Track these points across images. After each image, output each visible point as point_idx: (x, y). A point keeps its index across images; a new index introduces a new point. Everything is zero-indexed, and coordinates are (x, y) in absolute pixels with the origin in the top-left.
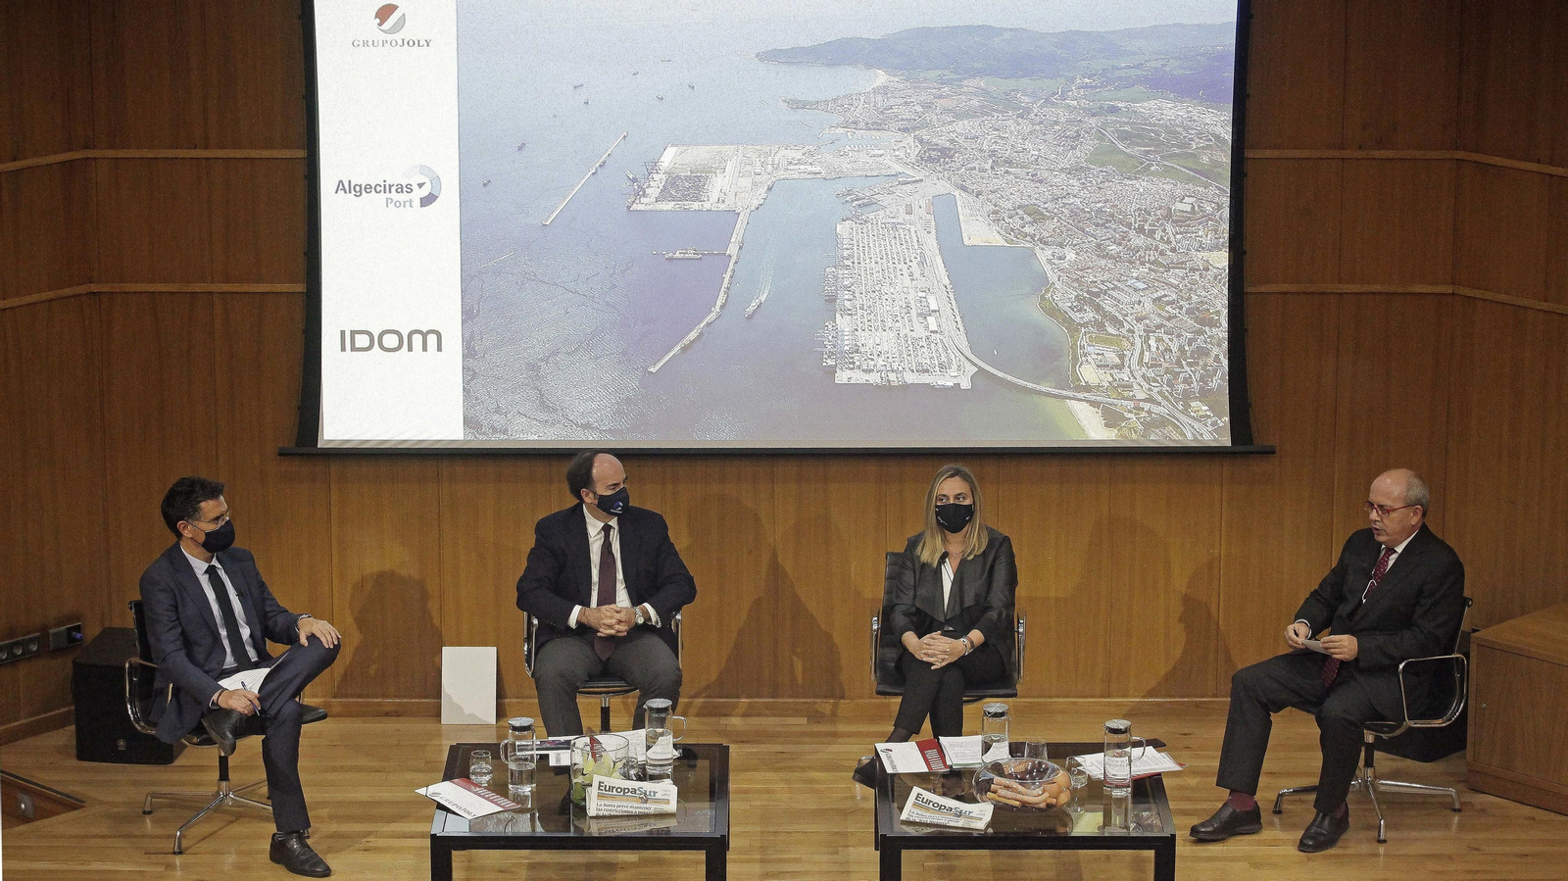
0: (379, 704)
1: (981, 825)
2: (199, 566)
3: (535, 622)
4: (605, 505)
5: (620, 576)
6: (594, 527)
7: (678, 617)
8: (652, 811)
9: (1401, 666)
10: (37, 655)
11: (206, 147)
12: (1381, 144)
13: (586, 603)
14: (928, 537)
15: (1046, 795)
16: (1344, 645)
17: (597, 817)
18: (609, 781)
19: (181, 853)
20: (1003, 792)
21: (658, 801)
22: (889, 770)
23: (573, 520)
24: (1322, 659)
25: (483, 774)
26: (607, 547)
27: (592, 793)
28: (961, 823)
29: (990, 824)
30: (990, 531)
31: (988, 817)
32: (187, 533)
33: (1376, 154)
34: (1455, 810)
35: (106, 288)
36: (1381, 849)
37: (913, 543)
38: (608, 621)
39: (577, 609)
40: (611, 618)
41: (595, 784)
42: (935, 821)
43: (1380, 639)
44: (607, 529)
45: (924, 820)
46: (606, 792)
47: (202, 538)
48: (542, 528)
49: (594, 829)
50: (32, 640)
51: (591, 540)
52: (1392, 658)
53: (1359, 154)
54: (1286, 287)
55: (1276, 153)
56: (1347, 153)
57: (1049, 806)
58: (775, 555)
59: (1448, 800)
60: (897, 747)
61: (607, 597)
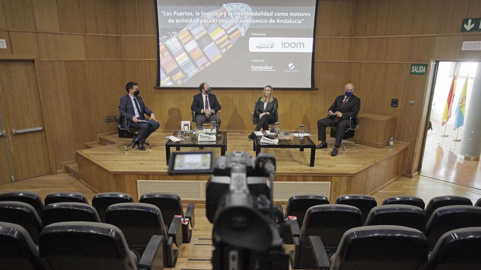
0: (172, 130)
1: (277, 143)
2: (132, 98)
3: (195, 112)
4: (206, 92)
5: (209, 105)
6: (204, 96)
7: (219, 112)
8: (211, 140)
9: (350, 118)
10: (114, 121)
11: (140, 35)
12: (338, 35)
13: (203, 109)
14: (263, 98)
15: (289, 137)
16: (340, 114)
17: (200, 142)
18: (202, 135)
19: (127, 151)
20: (280, 137)
21: (212, 139)
22: (257, 135)
23: (200, 95)
24: (335, 117)
25: (180, 135)
26: (206, 100)
27: (199, 137)
28: (272, 143)
29: (278, 143)
30: (274, 97)
31: (277, 142)
32: (130, 92)
33: (337, 37)
34: (354, 146)
35: (125, 59)
36: (344, 152)
37: (260, 99)
38: (207, 113)
39: (202, 110)
40: (208, 112)
41: (200, 135)
42: (267, 142)
43: (345, 114)
44: (206, 97)
45: (265, 142)
46: (202, 137)
47: (133, 93)
48: (195, 97)
49: (199, 143)
50: (113, 119)
51: (203, 99)
52: (348, 117)
53: (334, 37)
54: (321, 61)
55: (320, 37)
56: (332, 37)
57: (290, 140)
58: (235, 106)
59: (353, 145)
60: (258, 132)
61: (207, 108)
